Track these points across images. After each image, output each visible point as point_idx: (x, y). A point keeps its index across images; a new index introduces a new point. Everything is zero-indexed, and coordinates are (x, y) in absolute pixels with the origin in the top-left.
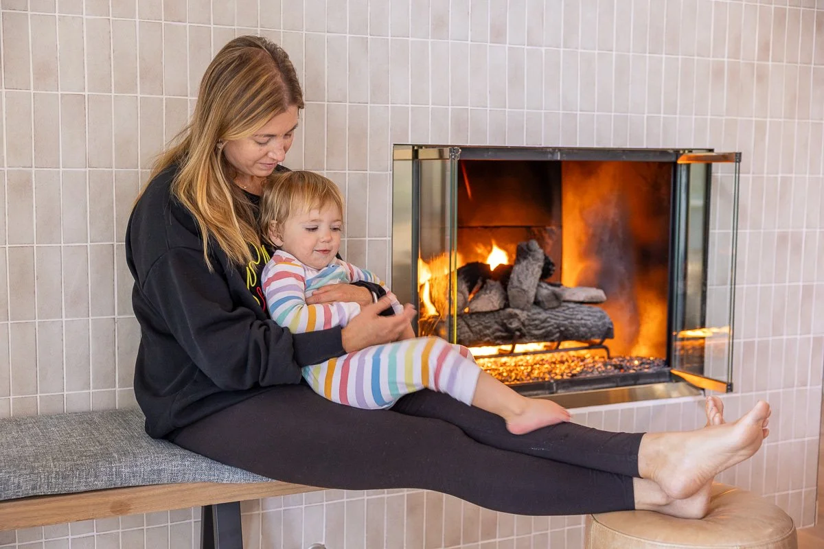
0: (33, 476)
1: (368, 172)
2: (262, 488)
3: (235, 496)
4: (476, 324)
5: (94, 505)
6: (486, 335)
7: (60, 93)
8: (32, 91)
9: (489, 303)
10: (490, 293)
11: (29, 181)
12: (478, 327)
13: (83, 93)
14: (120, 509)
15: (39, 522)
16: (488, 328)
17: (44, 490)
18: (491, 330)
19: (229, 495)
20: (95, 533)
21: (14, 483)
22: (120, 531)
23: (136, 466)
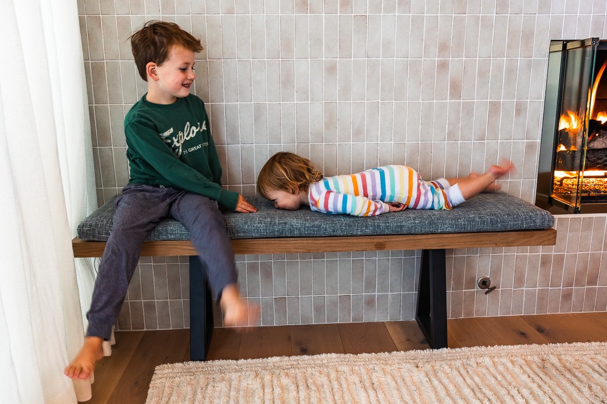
0: (333, 225)
1: (533, 58)
2: (461, 242)
3: (444, 246)
4: (592, 156)
5: (366, 243)
6: (598, 164)
7: (353, 15)
8: (339, 14)
9: (603, 143)
10: (603, 137)
11: (335, 66)
12: (593, 158)
13: (365, 14)
14: (380, 247)
15: (337, 249)
16: (600, 159)
17: (339, 233)
18: (602, 160)
19: (441, 244)
20: (364, 258)
21: (323, 228)
22: (377, 258)
23: (388, 223)
